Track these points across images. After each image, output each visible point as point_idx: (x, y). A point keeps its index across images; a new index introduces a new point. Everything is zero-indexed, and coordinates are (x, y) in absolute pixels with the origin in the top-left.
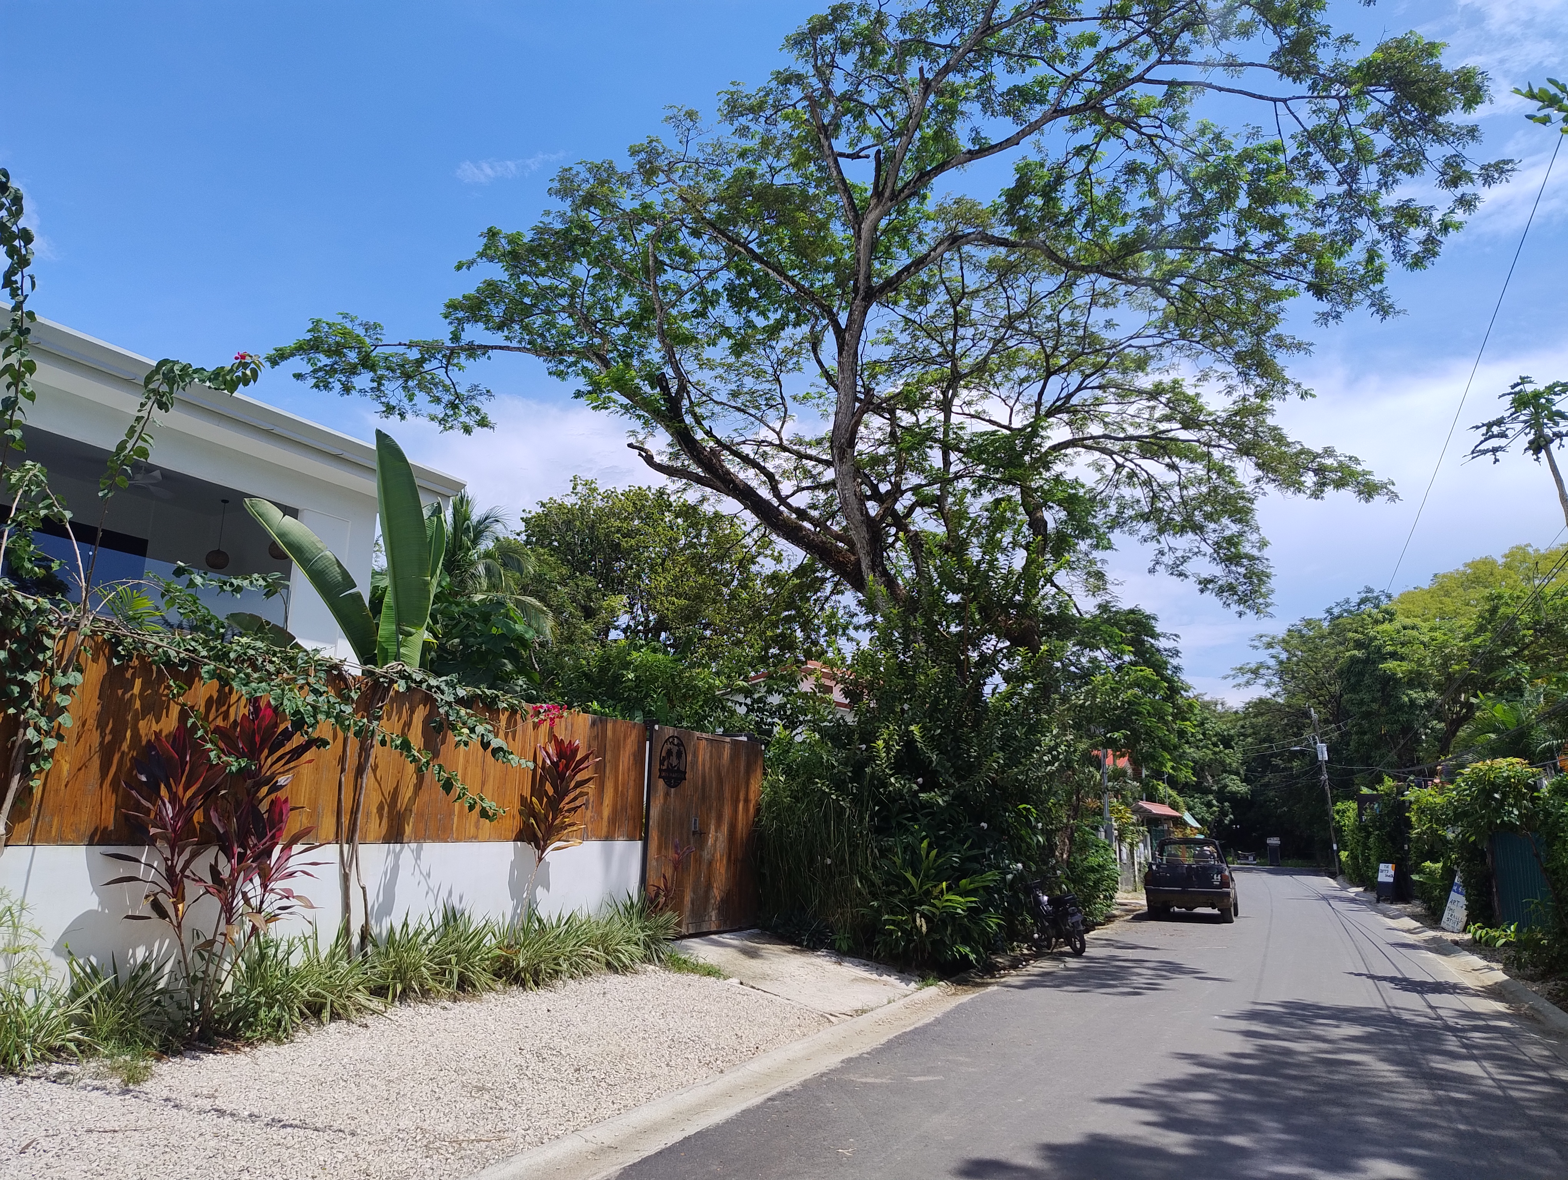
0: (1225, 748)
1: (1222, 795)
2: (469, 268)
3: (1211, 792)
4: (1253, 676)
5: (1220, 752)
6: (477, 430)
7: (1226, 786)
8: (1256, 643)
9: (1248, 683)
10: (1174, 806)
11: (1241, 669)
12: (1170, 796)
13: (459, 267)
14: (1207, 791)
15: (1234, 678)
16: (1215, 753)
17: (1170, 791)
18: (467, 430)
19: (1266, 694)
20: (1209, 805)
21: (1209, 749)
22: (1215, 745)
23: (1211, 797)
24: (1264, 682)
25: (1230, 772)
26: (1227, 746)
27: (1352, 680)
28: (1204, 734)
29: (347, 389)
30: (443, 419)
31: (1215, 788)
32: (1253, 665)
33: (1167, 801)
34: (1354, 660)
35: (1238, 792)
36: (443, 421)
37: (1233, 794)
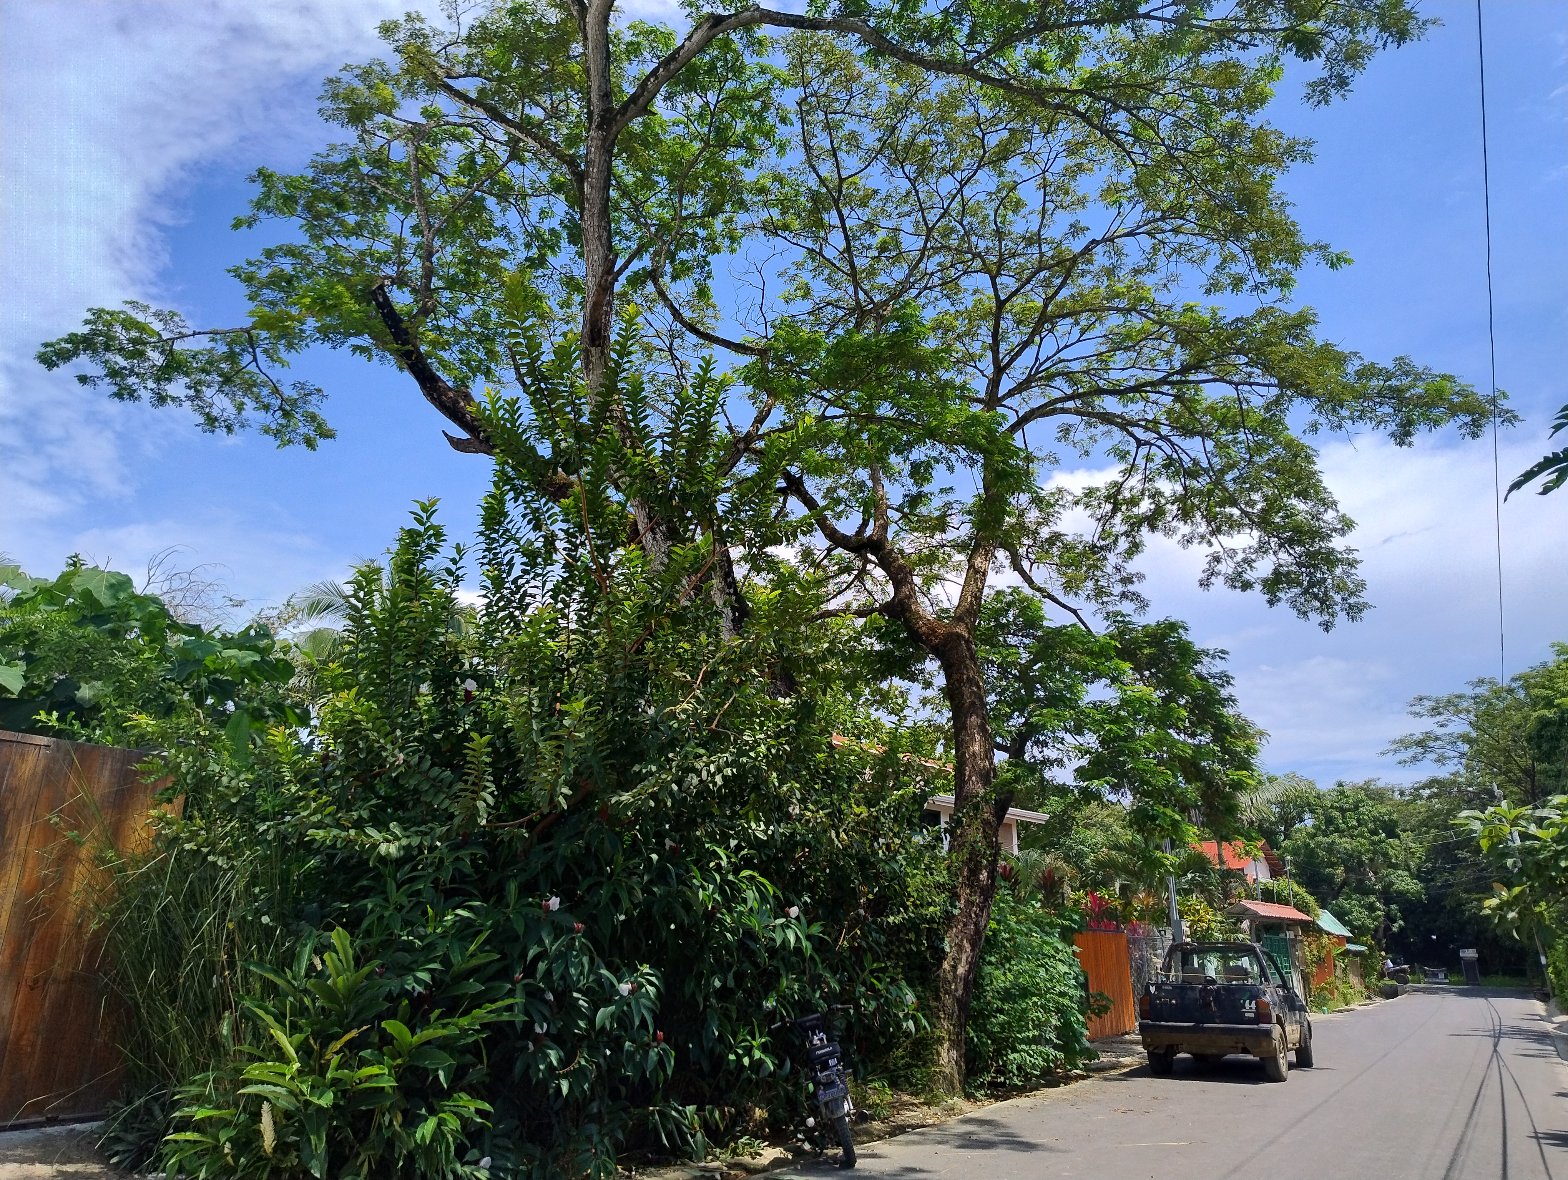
0: (1388, 837)
1: (1388, 896)
2: (250, 226)
3: (1373, 892)
4: (1420, 750)
5: (1381, 841)
6: (320, 442)
7: (1392, 884)
8: (1417, 709)
9: (1415, 759)
10: (1302, 907)
11: (1401, 741)
12: (1296, 895)
13: (237, 226)
14: (1366, 891)
15: (1395, 752)
16: (1373, 843)
17: (1296, 888)
18: (310, 443)
19: (1443, 773)
20: (1371, 908)
21: (1364, 837)
22: (1374, 832)
23: (1373, 898)
24: (1434, 756)
25: (1395, 866)
26: (1391, 834)
27: (1545, 747)
28: (1358, 820)
29: (161, 399)
30: (279, 431)
31: (1378, 887)
32: (1418, 736)
33: (1292, 901)
34: (1544, 723)
35: (1408, 892)
36: (277, 434)
37: (1400, 893)
